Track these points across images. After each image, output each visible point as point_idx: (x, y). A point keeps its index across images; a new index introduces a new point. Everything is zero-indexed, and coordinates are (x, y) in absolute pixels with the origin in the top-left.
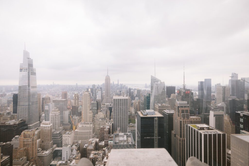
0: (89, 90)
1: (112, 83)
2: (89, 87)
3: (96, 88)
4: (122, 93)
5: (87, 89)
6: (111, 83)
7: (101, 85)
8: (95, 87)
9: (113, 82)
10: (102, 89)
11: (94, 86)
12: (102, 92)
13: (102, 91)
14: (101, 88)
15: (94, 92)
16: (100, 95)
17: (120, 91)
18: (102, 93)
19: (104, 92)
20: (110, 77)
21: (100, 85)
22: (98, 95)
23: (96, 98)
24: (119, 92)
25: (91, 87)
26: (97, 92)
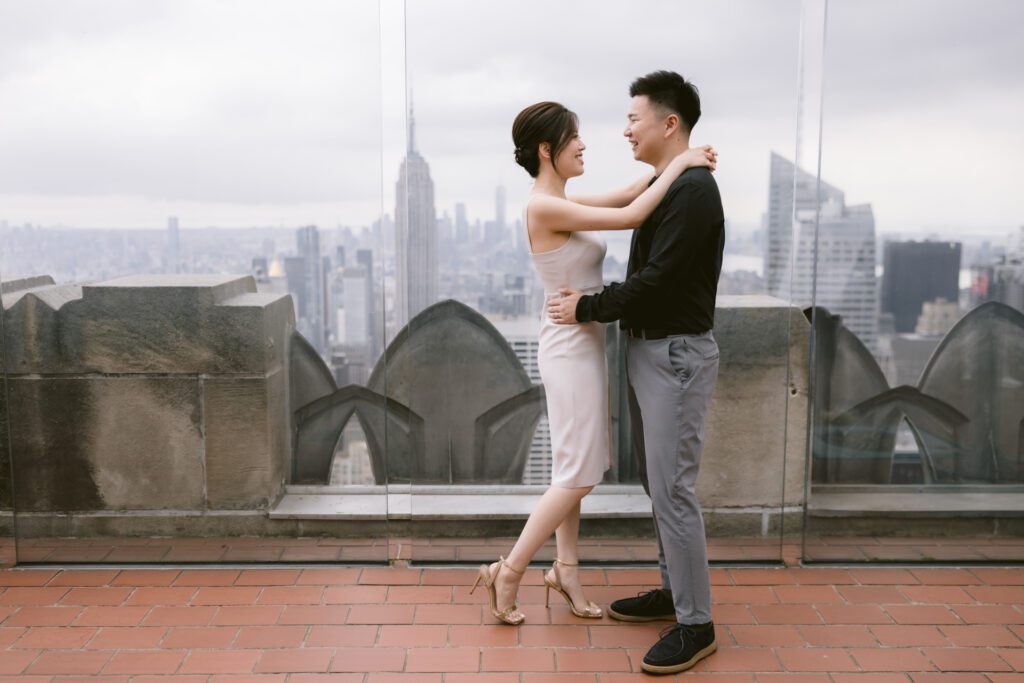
0: (275, 270)
1: (452, 214)
2: (269, 245)
3: (323, 254)
4: (527, 291)
5: (255, 262)
6: (439, 215)
7: (365, 230)
8: (317, 248)
9: (460, 209)
10: (376, 264)
11: (309, 238)
12: (370, 283)
13: (370, 278)
14: (365, 256)
15: (311, 284)
16: (361, 313)
17: (512, 282)
18: (374, 297)
19: (390, 284)
20: (426, 167)
21: (356, 232)
22: (341, 313)
23: (327, 334)
24: (508, 287)
25: (291, 248)
26: (338, 290)
